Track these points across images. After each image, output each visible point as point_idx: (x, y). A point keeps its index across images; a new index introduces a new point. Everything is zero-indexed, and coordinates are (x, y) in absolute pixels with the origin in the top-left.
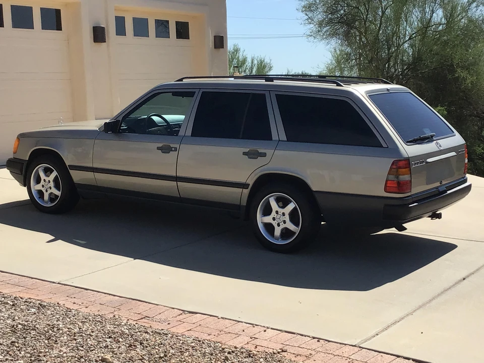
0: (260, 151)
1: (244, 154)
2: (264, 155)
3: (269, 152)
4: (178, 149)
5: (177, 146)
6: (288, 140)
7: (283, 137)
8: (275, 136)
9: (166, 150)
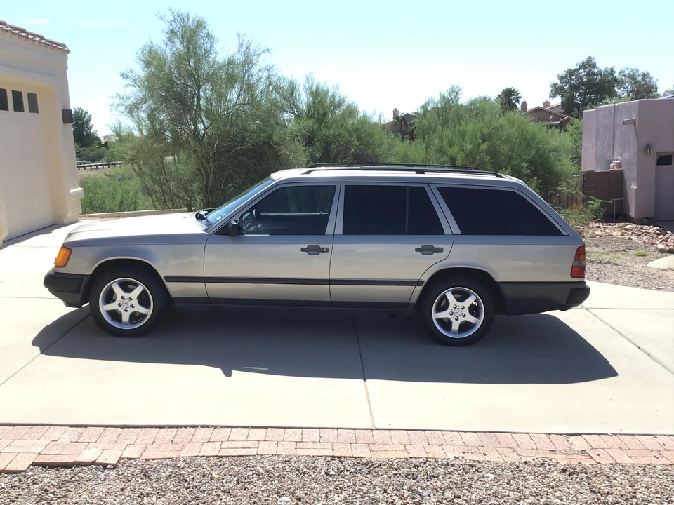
0: (435, 246)
1: (417, 250)
2: (440, 250)
3: (446, 247)
4: (330, 250)
5: (329, 246)
6: (463, 234)
7: (457, 230)
8: (447, 230)
9: (314, 251)
